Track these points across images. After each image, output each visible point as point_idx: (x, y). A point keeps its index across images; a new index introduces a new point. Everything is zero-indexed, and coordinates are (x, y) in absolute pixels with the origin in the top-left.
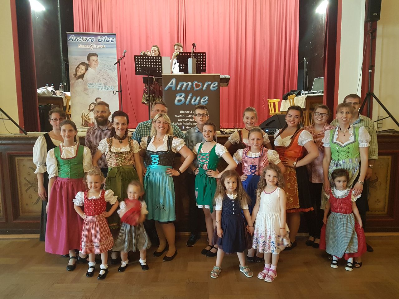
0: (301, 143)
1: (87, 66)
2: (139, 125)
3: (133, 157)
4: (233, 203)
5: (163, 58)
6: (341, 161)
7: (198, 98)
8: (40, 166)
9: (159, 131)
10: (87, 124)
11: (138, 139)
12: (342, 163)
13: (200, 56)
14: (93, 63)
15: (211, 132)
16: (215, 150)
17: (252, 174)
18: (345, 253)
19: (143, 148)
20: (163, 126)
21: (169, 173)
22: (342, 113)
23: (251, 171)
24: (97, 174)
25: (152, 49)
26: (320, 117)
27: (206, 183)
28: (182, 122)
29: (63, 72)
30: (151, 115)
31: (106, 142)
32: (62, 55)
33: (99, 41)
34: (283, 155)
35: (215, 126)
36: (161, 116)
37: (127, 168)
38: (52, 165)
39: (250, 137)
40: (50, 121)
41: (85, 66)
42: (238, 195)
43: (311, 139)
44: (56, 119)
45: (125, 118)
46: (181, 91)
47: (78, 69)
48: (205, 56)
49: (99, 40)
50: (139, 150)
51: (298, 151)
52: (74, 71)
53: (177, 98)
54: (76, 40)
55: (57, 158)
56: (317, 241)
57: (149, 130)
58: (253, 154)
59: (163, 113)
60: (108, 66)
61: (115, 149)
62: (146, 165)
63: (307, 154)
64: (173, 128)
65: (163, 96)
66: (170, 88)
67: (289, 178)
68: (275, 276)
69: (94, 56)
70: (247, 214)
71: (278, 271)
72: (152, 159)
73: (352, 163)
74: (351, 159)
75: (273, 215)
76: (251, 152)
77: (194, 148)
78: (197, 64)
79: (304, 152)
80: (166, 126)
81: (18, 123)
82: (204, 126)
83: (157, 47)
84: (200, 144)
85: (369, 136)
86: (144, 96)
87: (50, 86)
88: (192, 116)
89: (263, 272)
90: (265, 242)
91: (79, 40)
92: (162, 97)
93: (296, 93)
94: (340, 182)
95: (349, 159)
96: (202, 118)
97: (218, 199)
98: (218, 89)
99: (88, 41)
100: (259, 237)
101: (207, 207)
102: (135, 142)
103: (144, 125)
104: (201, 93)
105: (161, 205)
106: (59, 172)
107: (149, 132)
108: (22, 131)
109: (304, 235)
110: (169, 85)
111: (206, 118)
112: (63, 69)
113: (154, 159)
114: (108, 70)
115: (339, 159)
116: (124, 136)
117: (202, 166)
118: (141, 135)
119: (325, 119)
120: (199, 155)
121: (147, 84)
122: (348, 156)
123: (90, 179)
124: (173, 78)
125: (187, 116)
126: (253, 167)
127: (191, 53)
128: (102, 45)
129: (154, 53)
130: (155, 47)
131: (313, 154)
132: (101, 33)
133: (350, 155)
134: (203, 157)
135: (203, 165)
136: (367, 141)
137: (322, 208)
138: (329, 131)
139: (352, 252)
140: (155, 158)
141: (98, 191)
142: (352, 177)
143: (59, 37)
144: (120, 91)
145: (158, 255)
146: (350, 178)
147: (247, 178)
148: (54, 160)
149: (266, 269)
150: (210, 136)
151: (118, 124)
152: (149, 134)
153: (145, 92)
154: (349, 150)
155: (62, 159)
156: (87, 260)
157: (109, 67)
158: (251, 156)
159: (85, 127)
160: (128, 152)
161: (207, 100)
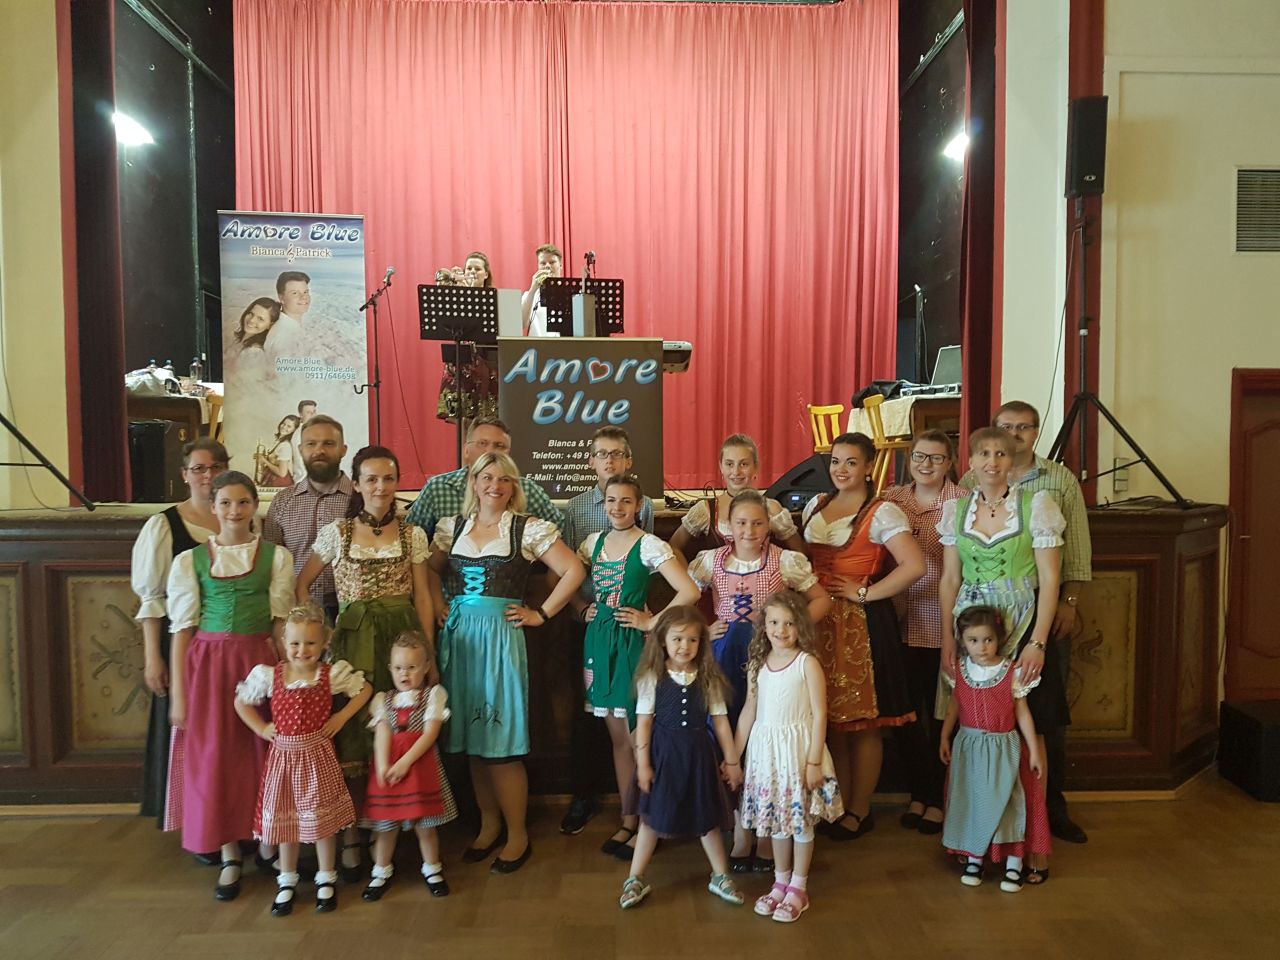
0: (880, 536)
1: (276, 310)
2: (431, 484)
3: (409, 573)
4: (684, 696)
5: (501, 293)
6: (985, 585)
7: (602, 405)
8: (151, 599)
9: (488, 501)
10: (270, 480)
11: (426, 523)
12: (986, 591)
13: (607, 288)
14: (296, 300)
15: (627, 502)
16: (639, 553)
17: (740, 619)
18: (991, 844)
19: (442, 548)
20: (498, 489)
21: (513, 617)
22: (986, 453)
23: (739, 610)
24: (314, 618)
25: (468, 264)
26: (925, 464)
27: (616, 645)
28: (554, 472)
29: (198, 320)
30: (465, 455)
31: (337, 531)
32: (197, 272)
33: (313, 238)
34: (830, 569)
35: (638, 487)
36: (493, 459)
37: (395, 604)
38: (184, 594)
39: (732, 517)
40: (184, 472)
41: (270, 309)
42: (698, 674)
43: (904, 527)
44: (201, 468)
45: (392, 464)
46: (551, 384)
47: (248, 317)
48: (621, 288)
49: (313, 233)
50: (428, 554)
51: (870, 557)
52: (238, 322)
53: (541, 405)
54: (247, 233)
55: (199, 576)
56: (932, 815)
57: (458, 496)
58: (742, 564)
59: (497, 452)
60: (337, 310)
61: (361, 552)
62: (447, 596)
63: (894, 568)
64: (525, 490)
65: (499, 396)
66: (521, 377)
67: (848, 634)
68: (804, 906)
69: (298, 279)
70: (723, 729)
71: (811, 893)
72: (466, 580)
73: (1014, 590)
74: (1011, 579)
75: (791, 730)
76: (736, 560)
77: (581, 548)
78: (596, 310)
79: (886, 562)
80: (507, 487)
81: (66, 475)
82: (610, 487)
83: (481, 258)
84: (597, 536)
85: (1059, 516)
86: (445, 396)
87: (161, 364)
88: (583, 456)
89: (771, 895)
90: (771, 805)
91: (253, 235)
92: (496, 399)
93: (889, 390)
94: (975, 641)
95: (1006, 580)
96: (611, 463)
97: (643, 685)
98: (659, 381)
99: (280, 237)
100: (756, 794)
101: (619, 713)
102: (418, 533)
103: (443, 483)
104: (609, 392)
105: (489, 711)
106: (203, 616)
107: (459, 502)
108: (76, 499)
109: (897, 798)
110: (517, 368)
111: (623, 465)
112: (198, 313)
113: (472, 579)
114: (339, 321)
115: (978, 580)
116: (386, 515)
117: (606, 598)
118: (434, 510)
119: (939, 469)
120: (595, 568)
121: (454, 365)
122: (1003, 573)
123: (292, 634)
124: (532, 348)
125: (569, 456)
126: (742, 600)
127: (580, 280)
128: (322, 248)
129: (474, 274)
130: (477, 257)
131: (909, 566)
132: (317, 215)
133: (1006, 568)
134: (608, 572)
135: (608, 594)
136: (1055, 533)
137: (939, 716)
138: (955, 500)
139: (1011, 841)
140: (474, 577)
141: (313, 669)
142: (1014, 629)
143: (190, 219)
144: (375, 384)
145: (476, 856)
146: (1009, 634)
147: (726, 630)
148: (192, 581)
149: (779, 886)
150: (624, 515)
151: (373, 479)
152: (459, 509)
153: (445, 384)
154: (1003, 556)
155: (214, 578)
156: (275, 865)
157: (341, 311)
158: (737, 569)
159: (266, 488)
160: (396, 559)
161: (627, 411)
